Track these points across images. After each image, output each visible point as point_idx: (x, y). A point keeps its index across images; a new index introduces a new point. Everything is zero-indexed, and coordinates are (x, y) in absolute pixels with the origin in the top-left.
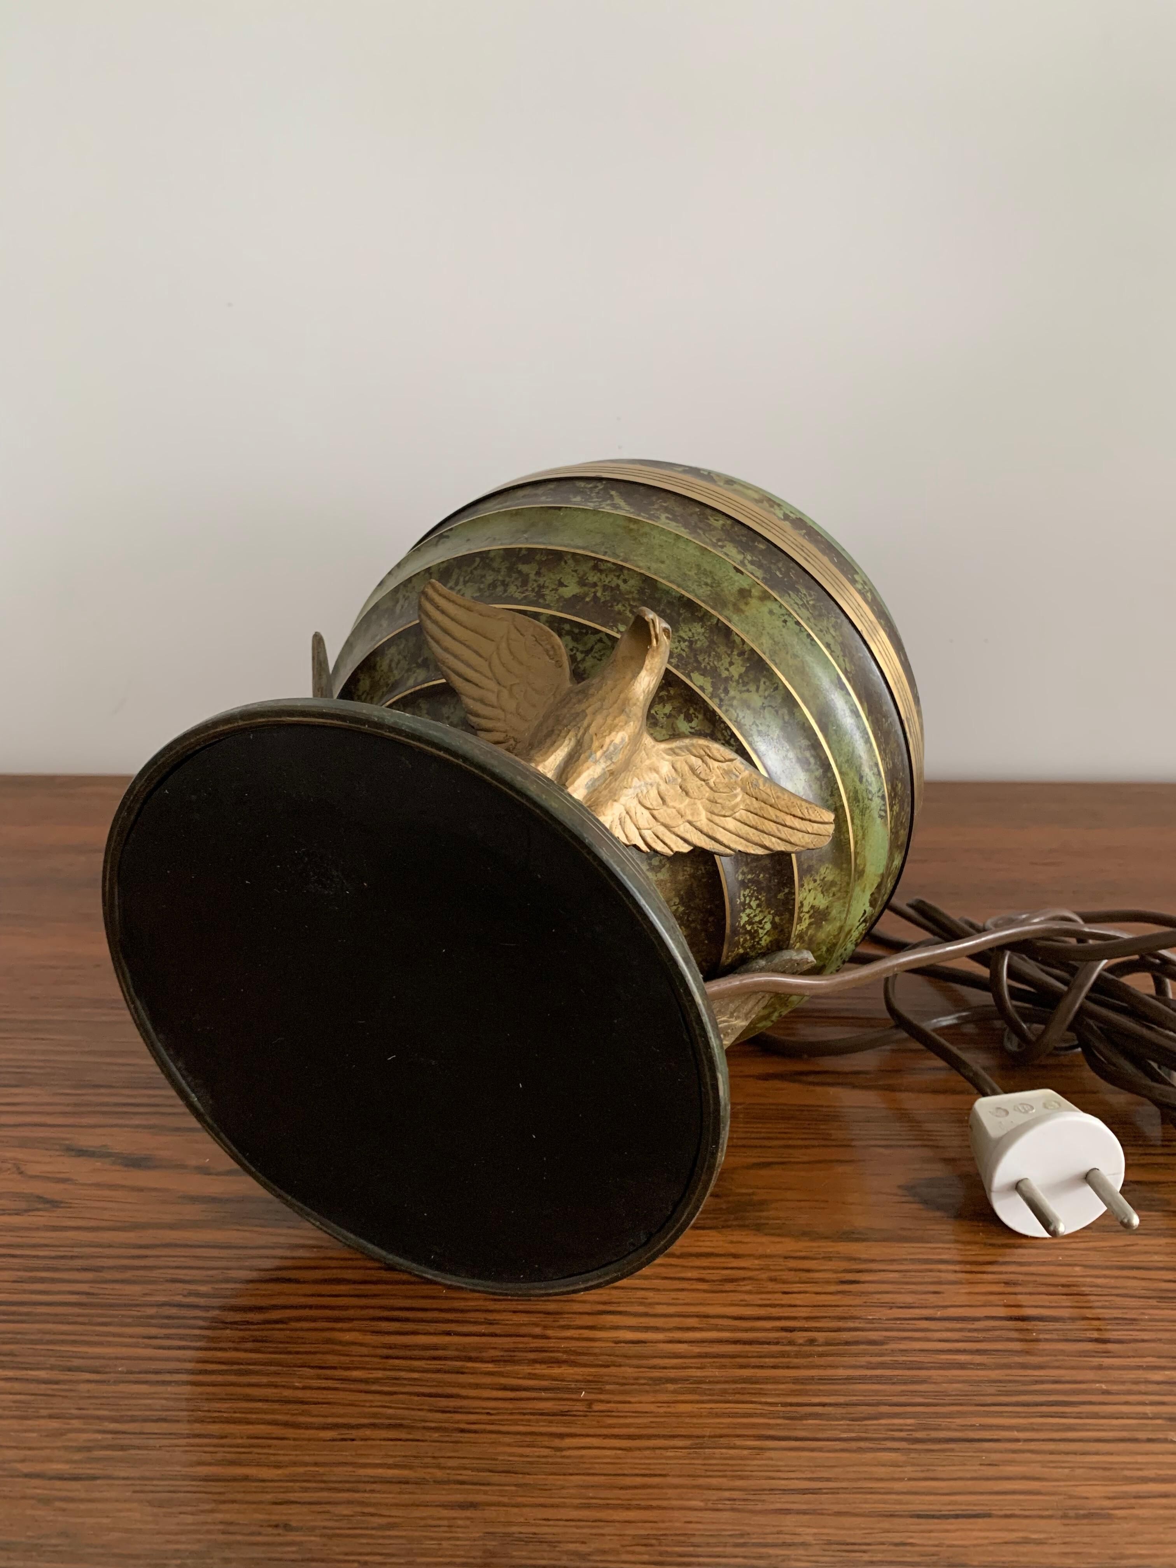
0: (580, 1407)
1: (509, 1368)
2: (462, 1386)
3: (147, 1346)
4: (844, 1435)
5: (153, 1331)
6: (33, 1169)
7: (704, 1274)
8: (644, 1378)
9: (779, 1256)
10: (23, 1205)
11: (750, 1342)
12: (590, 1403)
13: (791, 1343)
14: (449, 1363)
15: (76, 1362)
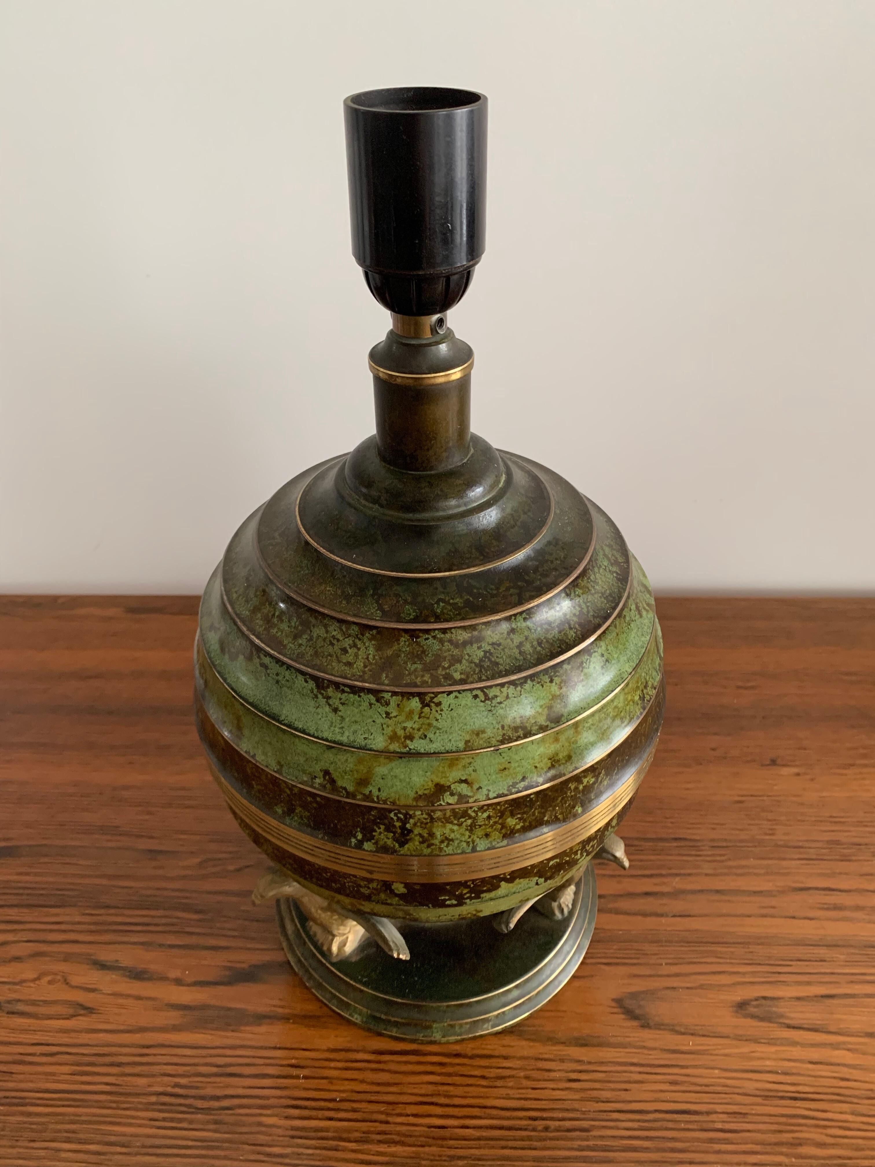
1: (366, 1147)
3: (152, 1127)
5: (156, 1115)
6: (75, 980)
7: (485, 1072)
9: (532, 1058)
10: (71, 1011)
11: (510, 1129)
13: (534, 1130)
15: (113, 1139)
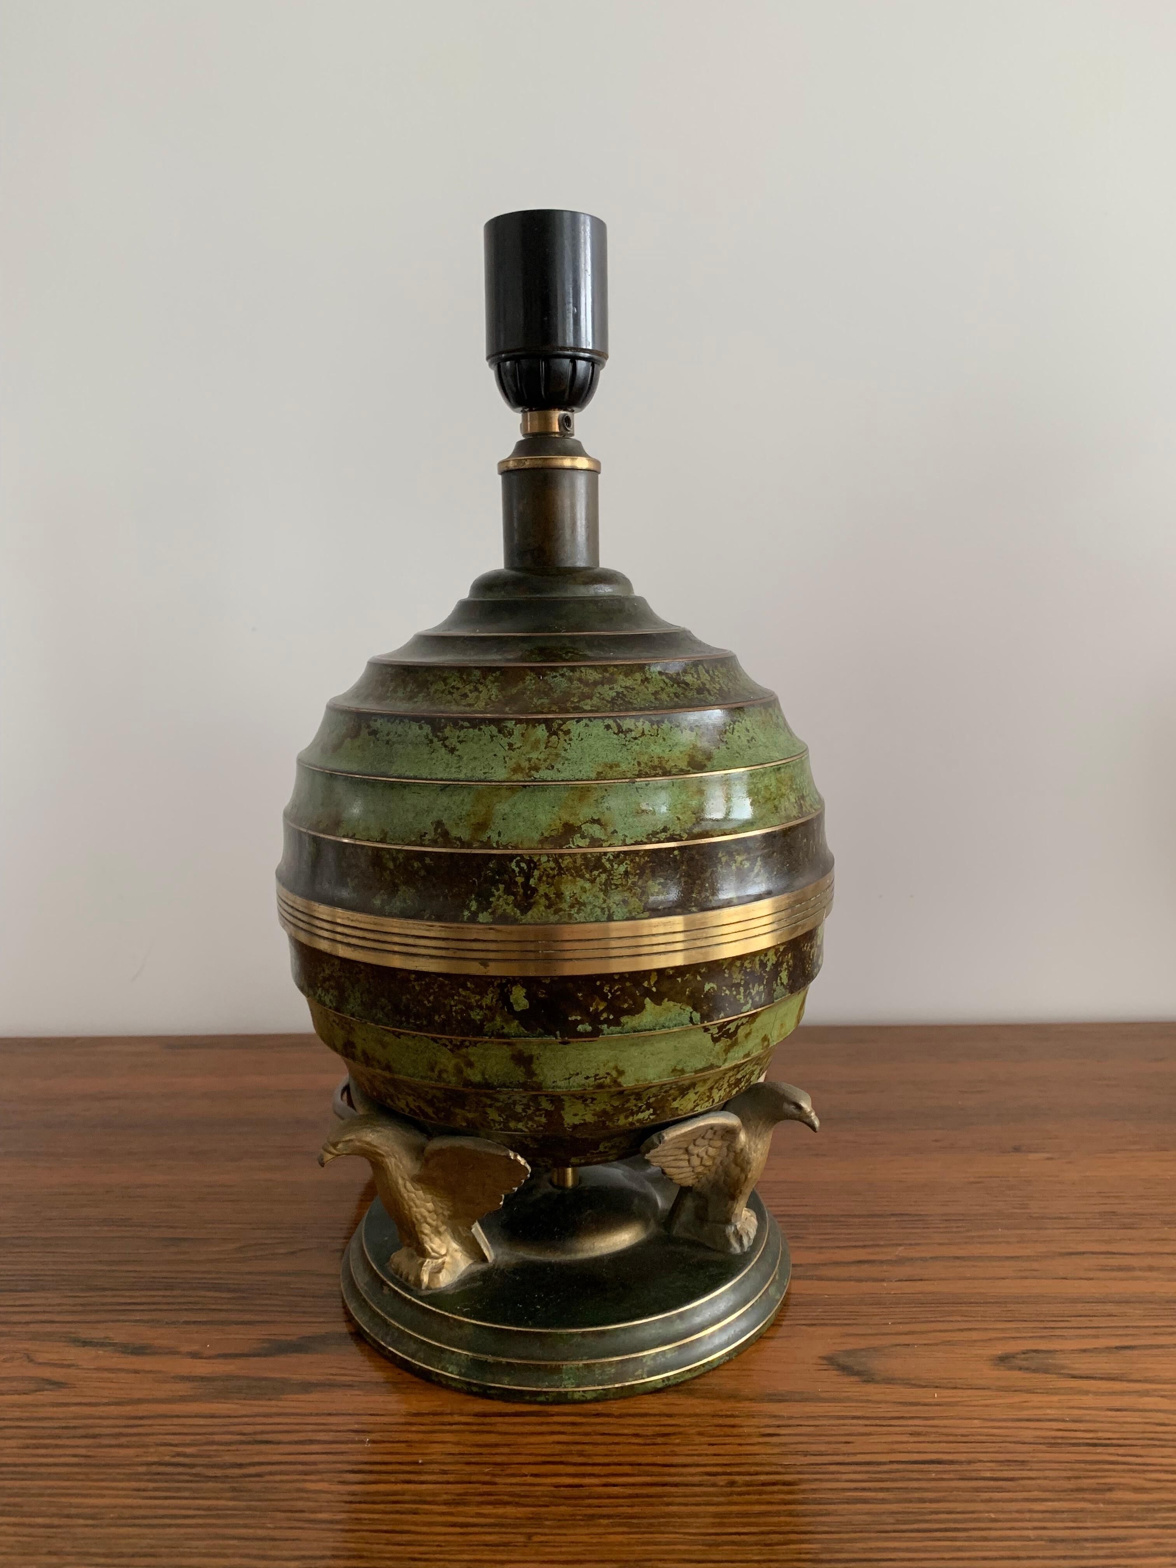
0: (521, 1539)
2: (415, 1524)
3: (137, 1497)
4: (756, 1558)
5: (146, 1485)
6: (43, 1357)
7: (639, 1430)
8: (580, 1515)
9: (707, 1415)
10: (32, 1386)
11: (677, 1485)
12: (530, 1536)
14: (407, 1506)
